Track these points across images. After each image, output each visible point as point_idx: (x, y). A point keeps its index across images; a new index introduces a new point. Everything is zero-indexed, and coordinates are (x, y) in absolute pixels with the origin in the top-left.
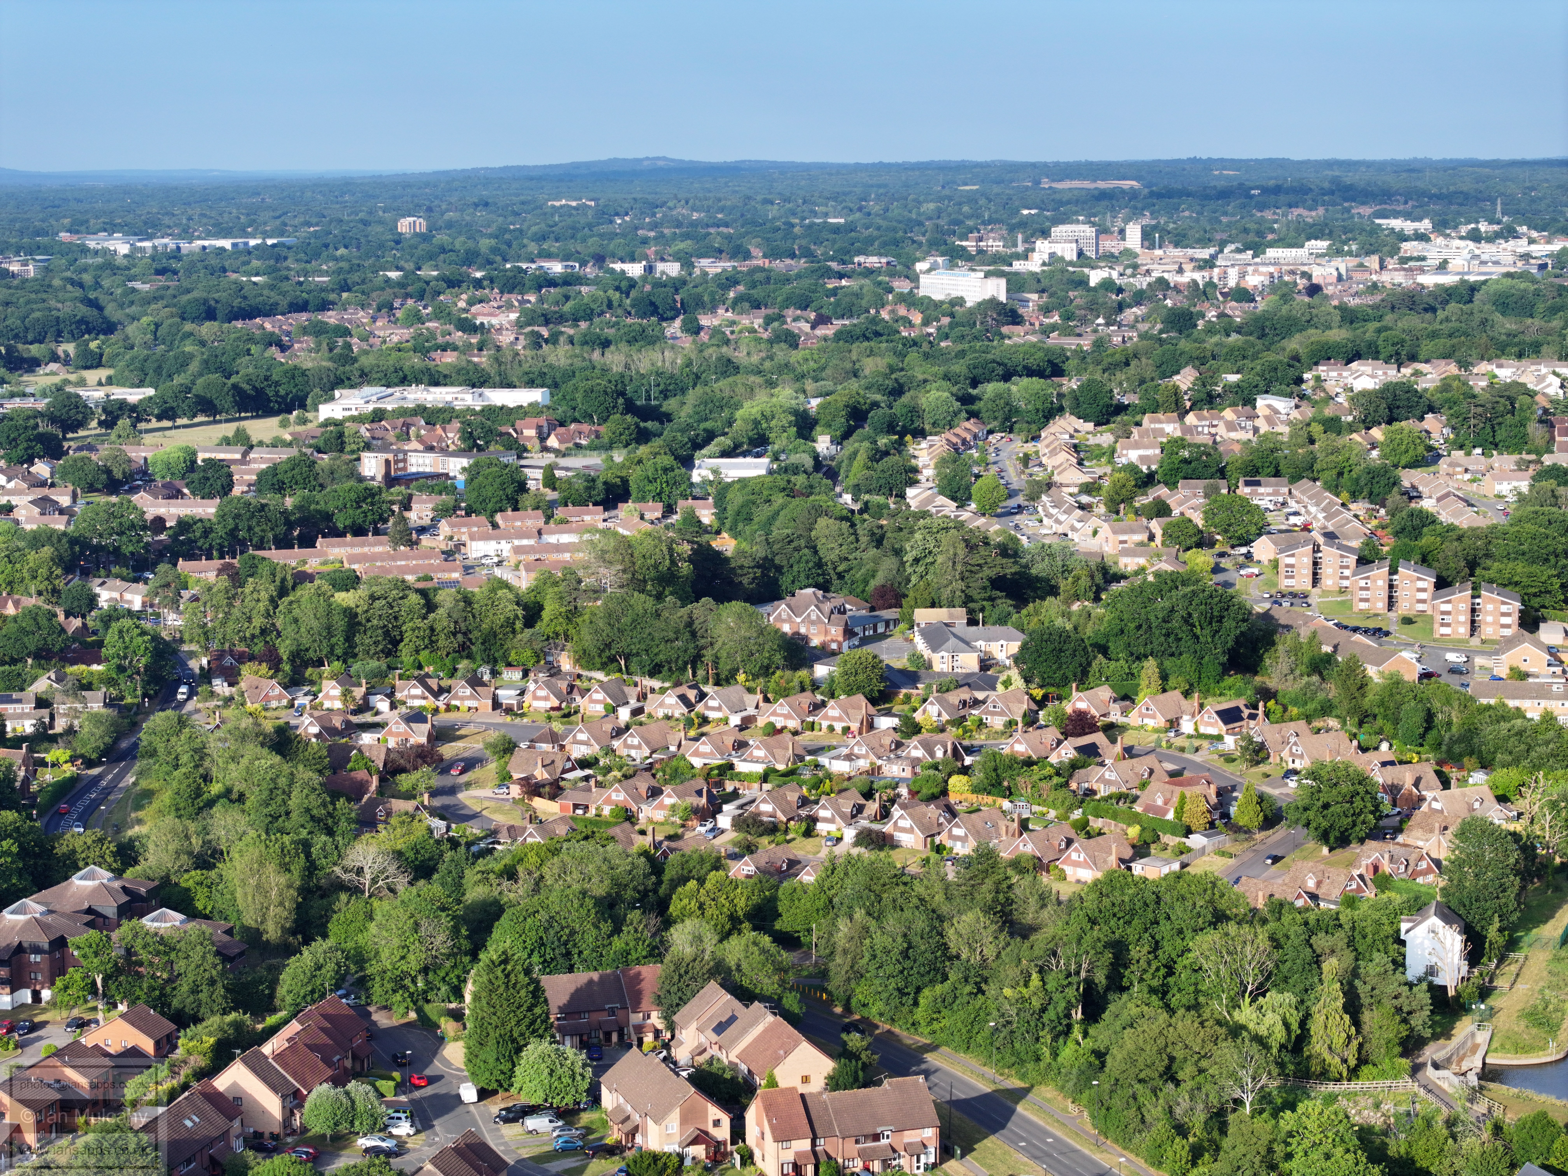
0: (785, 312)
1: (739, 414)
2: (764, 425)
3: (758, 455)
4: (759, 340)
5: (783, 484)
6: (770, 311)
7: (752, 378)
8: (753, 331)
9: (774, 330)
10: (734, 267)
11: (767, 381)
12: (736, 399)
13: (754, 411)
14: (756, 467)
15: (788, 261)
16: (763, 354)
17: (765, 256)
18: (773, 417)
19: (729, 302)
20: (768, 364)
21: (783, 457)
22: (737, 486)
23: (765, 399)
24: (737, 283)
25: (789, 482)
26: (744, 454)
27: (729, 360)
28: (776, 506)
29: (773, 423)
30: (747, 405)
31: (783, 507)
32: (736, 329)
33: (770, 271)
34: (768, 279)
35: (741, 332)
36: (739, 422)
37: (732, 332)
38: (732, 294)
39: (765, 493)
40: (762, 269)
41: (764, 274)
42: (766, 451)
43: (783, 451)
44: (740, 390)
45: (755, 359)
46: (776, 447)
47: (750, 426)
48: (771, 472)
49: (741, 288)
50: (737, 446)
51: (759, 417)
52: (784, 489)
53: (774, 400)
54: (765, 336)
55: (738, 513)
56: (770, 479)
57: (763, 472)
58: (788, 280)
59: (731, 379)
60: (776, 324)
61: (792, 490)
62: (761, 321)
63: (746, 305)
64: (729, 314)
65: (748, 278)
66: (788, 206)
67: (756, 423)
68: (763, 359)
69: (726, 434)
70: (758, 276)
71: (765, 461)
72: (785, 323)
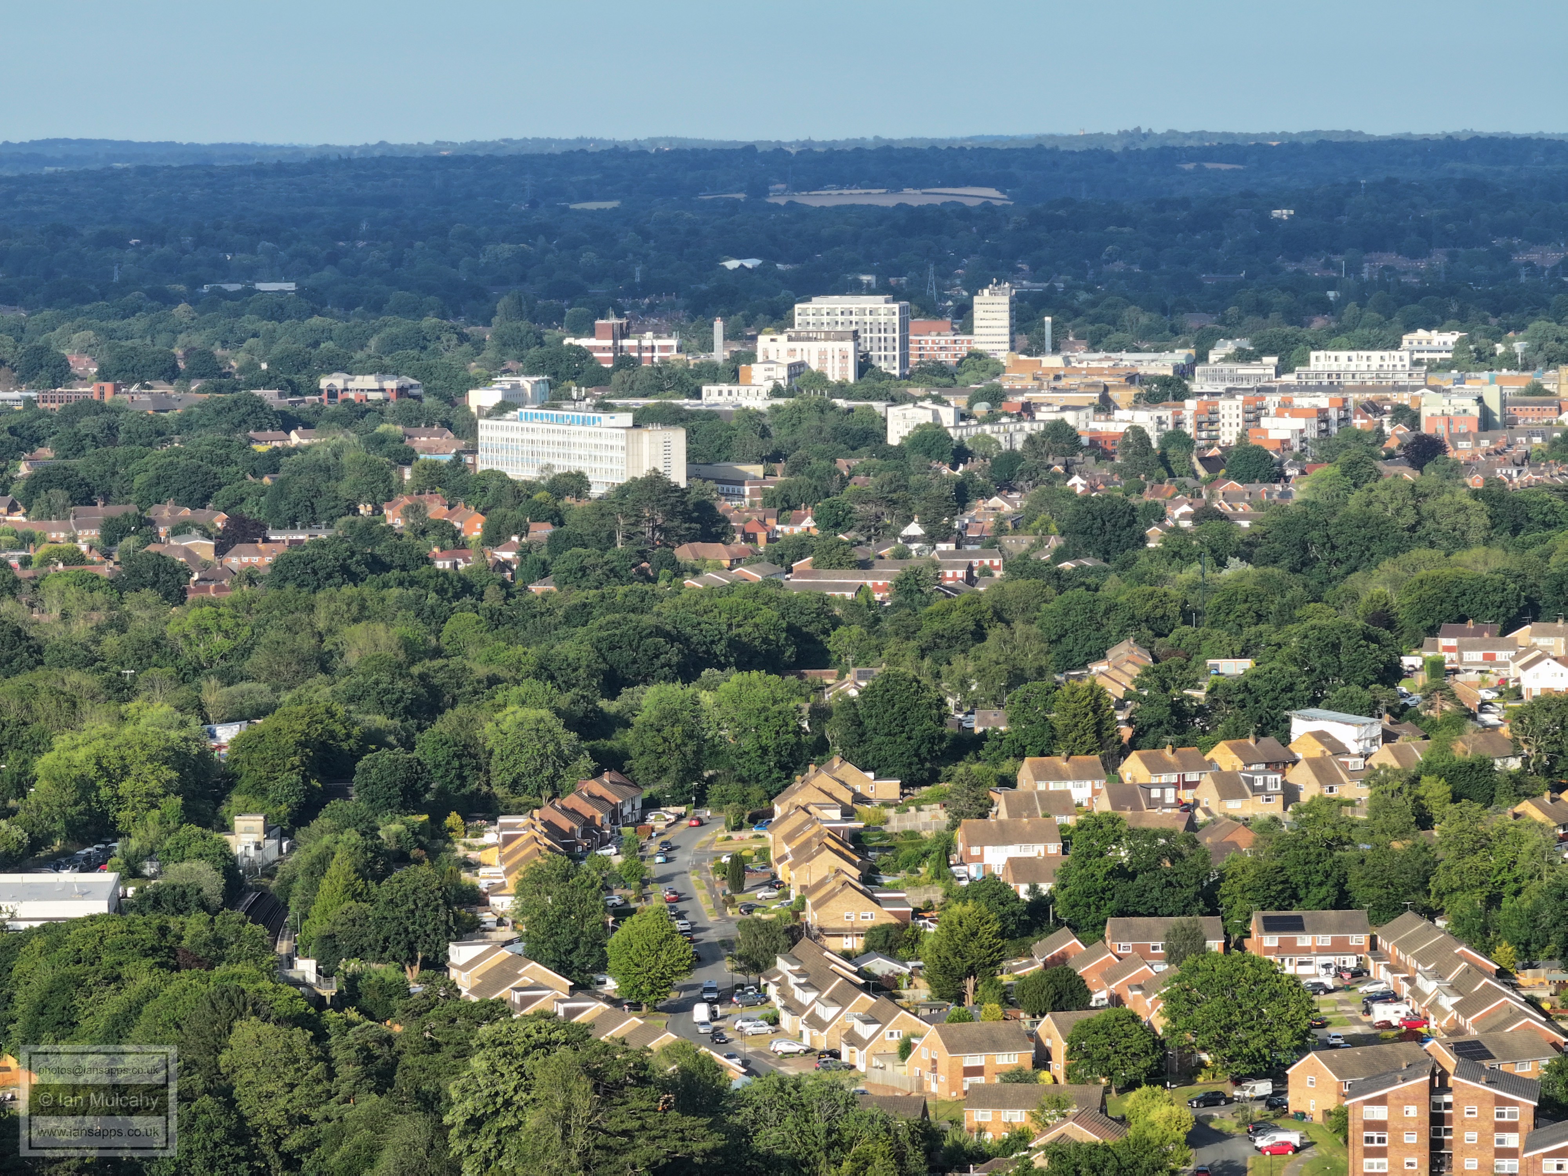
0: (153, 512)
1: (43, 764)
2: (105, 792)
3: (90, 865)
4: (89, 583)
5: (149, 936)
6: (116, 510)
7: (75, 678)
8: (75, 559)
9: (127, 557)
10: (29, 403)
11: (109, 684)
12: (35, 728)
13: (80, 755)
14: (85, 893)
15: (161, 388)
16: (100, 617)
17: (103, 375)
18: (125, 772)
19: (17, 488)
20: (111, 641)
21: (149, 869)
22: (38, 943)
23: (106, 727)
24: (37, 440)
25: (163, 930)
26: (55, 864)
27: (18, 632)
28: (132, 991)
29: (126, 787)
30: (62, 741)
31: (151, 995)
32: (36, 553)
33: (116, 411)
34: (111, 430)
35: (46, 561)
36: (42, 785)
37: (26, 562)
38: (24, 469)
39: (107, 959)
40: (96, 408)
41: (102, 419)
42: (108, 854)
43: (150, 855)
44: (44, 705)
45: (81, 629)
46: (134, 844)
47: (69, 795)
48: (119, 906)
49: (46, 453)
50: (37, 842)
51: (92, 772)
52: (154, 950)
53: (128, 730)
54: (106, 570)
55: (41, 1009)
56: (117, 925)
57: (101, 907)
58: (160, 434)
59: (22, 680)
60: (130, 542)
61: (172, 951)
62: (94, 534)
63: (59, 496)
64: (18, 517)
65: (63, 430)
66: (159, 251)
67: (85, 786)
68: (100, 630)
69: (13, 812)
70: (87, 424)
71: (106, 878)
72: (154, 538)
